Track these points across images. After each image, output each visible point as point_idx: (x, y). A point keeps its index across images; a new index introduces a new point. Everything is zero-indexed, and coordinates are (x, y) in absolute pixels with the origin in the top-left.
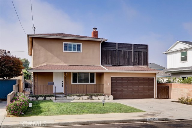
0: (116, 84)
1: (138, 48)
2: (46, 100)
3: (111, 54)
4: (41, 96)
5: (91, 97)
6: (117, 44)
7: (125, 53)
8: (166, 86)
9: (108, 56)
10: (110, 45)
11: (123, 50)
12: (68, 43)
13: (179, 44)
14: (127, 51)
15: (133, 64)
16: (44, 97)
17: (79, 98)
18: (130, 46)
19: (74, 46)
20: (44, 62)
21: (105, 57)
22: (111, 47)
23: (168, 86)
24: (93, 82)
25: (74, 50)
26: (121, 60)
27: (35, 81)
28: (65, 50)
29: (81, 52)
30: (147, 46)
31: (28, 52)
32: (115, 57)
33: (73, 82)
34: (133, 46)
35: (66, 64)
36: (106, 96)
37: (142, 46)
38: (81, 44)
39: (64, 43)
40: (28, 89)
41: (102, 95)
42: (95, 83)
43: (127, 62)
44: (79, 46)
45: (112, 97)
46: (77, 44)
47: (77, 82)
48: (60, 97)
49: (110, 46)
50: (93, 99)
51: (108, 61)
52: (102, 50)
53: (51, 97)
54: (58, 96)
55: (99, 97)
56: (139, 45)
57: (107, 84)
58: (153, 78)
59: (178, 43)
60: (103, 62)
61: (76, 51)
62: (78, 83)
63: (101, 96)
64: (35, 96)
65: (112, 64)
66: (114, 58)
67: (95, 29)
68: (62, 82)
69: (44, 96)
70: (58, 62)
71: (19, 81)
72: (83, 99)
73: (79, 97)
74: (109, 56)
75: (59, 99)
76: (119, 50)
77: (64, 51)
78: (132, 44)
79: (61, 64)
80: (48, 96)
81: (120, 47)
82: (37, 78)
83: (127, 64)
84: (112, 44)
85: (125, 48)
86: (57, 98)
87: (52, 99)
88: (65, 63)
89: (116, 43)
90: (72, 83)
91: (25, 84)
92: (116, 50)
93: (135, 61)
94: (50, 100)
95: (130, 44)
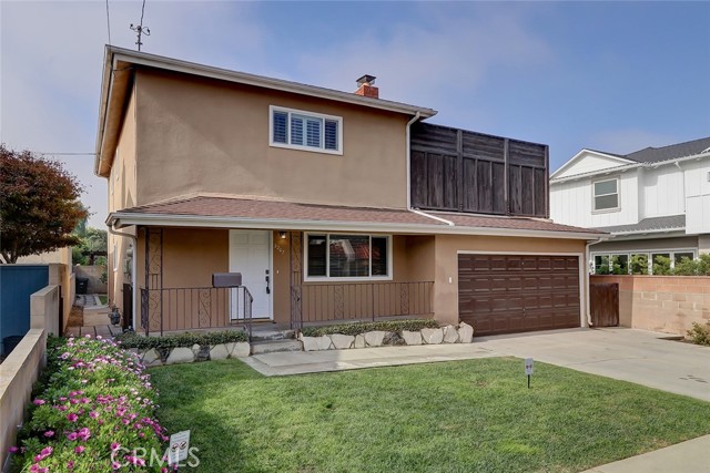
0: (473, 279)
1: (519, 154)
2: (209, 359)
3: (441, 169)
4: (185, 342)
5: (399, 335)
6: (459, 135)
7: (483, 168)
8: (612, 286)
9: (432, 177)
10: (439, 135)
11: (479, 157)
12: (291, 112)
13: (588, 157)
14: (488, 162)
15: (506, 209)
16: (196, 347)
17: (353, 342)
18: (499, 146)
19: (314, 126)
20: (190, 185)
21: (422, 178)
22: (439, 141)
23: (617, 285)
24: (384, 272)
25: (314, 141)
26: (473, 193)
27: (152, 271)
28: (275, 140)
29: (340, 151)
30: (543, 147)
31: (94, 158)
32: (454, 180)
33: (310, 274)
34: (506, 145)
35: (281, 199)
36: (450, 326)
37: (530, 149)
38: (339, 119)
39: (272, 108)
40: (89, 297)
41: (434, 325)
42: (390, 277)
43: (488, 202)
44: (331, 127)
45: (467, 330)
46: (323, 117)
47: (324, 274)
48: (269, 340)
49: (437, 138)
50: (403, 343)
51: (433, 195)
52: (412, 151)
53: (230, 345)
54: (260, 334)
55: (425, 331)
56: (524, 143)
57: (444, 280)
58: (577, 257)
59: (585, 154)
60: (417, 198)
61: (322, 150)
62: (328, 279)
63: (431, 327)
64: (154, 344)
65: (445, 206)
66: (449, 185)
67: (370, 78)
68: (267, 272)
69: (198, 343)
70: (250, 190)
71: (62, 268)
72: (367, 345)
73: (351, 338)
74: (436, 176)
75: (267, 352)
76: (465, 155)
77: (271, 143)
78: (502, 139)
79: (263, 198)
80: (217, 340)
81: (468, 146)
82: (159, 253)
83: (491, 207)
84: (444, 133)
85: (484, 150)
86: (259, 348)
87: (235, 353)
88: (279, 192)
89: (455, 131)
90: (307, 279)
91: (78, 281)
92: (456, 157)
93: (514, 197)
94: (229, 357)
95: (497, 138)
